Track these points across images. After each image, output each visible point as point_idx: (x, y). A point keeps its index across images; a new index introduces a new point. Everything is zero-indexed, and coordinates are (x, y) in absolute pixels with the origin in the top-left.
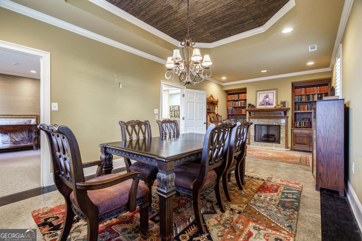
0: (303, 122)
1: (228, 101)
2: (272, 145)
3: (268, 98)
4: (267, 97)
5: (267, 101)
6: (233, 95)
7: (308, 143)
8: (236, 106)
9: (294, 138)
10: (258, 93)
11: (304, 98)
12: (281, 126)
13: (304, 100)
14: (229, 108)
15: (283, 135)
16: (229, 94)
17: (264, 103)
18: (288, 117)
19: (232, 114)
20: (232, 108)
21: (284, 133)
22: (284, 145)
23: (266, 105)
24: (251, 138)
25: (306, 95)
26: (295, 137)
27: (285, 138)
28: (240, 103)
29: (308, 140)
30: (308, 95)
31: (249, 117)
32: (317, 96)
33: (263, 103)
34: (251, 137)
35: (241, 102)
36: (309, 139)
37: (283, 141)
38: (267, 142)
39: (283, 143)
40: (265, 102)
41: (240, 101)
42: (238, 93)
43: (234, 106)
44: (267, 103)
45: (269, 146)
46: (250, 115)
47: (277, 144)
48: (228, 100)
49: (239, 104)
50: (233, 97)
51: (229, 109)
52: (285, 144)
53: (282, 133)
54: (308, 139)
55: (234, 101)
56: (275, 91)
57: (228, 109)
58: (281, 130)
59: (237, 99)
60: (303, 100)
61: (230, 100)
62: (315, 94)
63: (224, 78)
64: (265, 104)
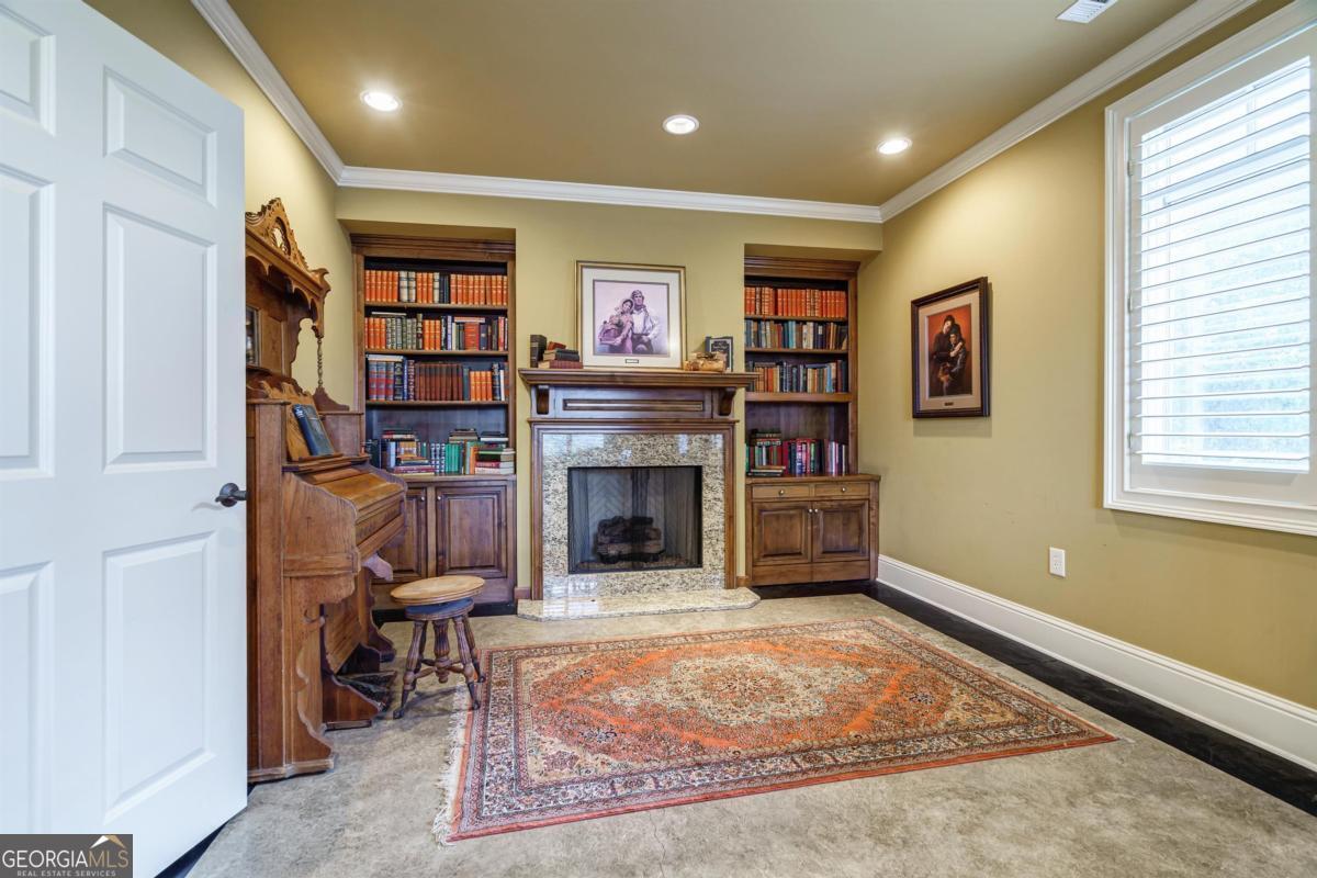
0: (760, 447)
1: (369, 310)
2: (664, 580)
3: (642, 314)
4: (635, 304)
5: (638, 329)
6: (403, 274)
7: (806, 545)
8: (427, 350)
9: (755, 528)
10: (589, 275)
11: (769, 334)
12: (706, 470)
13: (769, 342)
14: (372, 358)
15: (713, 519)
16: (372, 263)
17: (624, 341)
18: (733, 424)
19: (400, 400)
20: (399, 359)
21: (717, 508)
22: (721, 574)
23: (636, 352)
24: (550, 554)
25: (777, 321)
26: (759, 523)
27: (722, 537)
28: (453, 329)
29: (806, 530)
30: (784, 322)
31: (531, 422)
32: (811, 330)
33: (618, 340)
34: (547, 547)
35: (462, 327)
36: (809, 528)
37: (715, 553)
38: (634, 568)
39: (716, 562)
40: (624, 333)
41: (457, 319)
42: (446, 267)
43: (411, 349)
44: (637, 339)
45: (649, 591)
46: (542, 410)
47: (689, 573)
48: (372, 301)
49: (451, 337)
50: (404, 283)
51: (378, 364)
52: (722, 565)
53: (710, 508)
54: (806, 526)
55: (412, 312)
56: (672, 278)
57: (367, 362)
58: (707, 495)
59: (435, 301)
60: (764, 345)
61: (383, 301)
62: (805, 322)
63: (381, 100)
64: (629, 344)
